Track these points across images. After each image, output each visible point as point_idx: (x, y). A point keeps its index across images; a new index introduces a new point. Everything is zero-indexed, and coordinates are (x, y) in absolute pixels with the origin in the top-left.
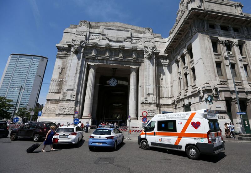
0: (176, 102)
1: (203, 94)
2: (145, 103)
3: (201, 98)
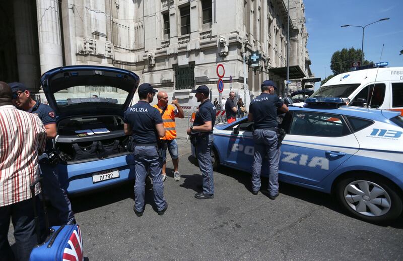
0: (153, 59)
1: (227, 48)
2: (88, 54)
3: (223, 56)
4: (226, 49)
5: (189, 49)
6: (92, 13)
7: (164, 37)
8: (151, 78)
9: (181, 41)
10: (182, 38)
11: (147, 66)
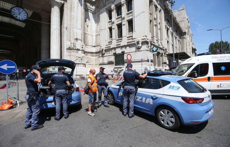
0: (104, 50)
2: (72, 49)
3: (139, 48)
4: (140, 45)
5: (121, 45)
6: (75, 30)
7: (110, 39)
8: (103, 60)
9: (118, 41)
10: (118, 40)
11: (101, 54)
